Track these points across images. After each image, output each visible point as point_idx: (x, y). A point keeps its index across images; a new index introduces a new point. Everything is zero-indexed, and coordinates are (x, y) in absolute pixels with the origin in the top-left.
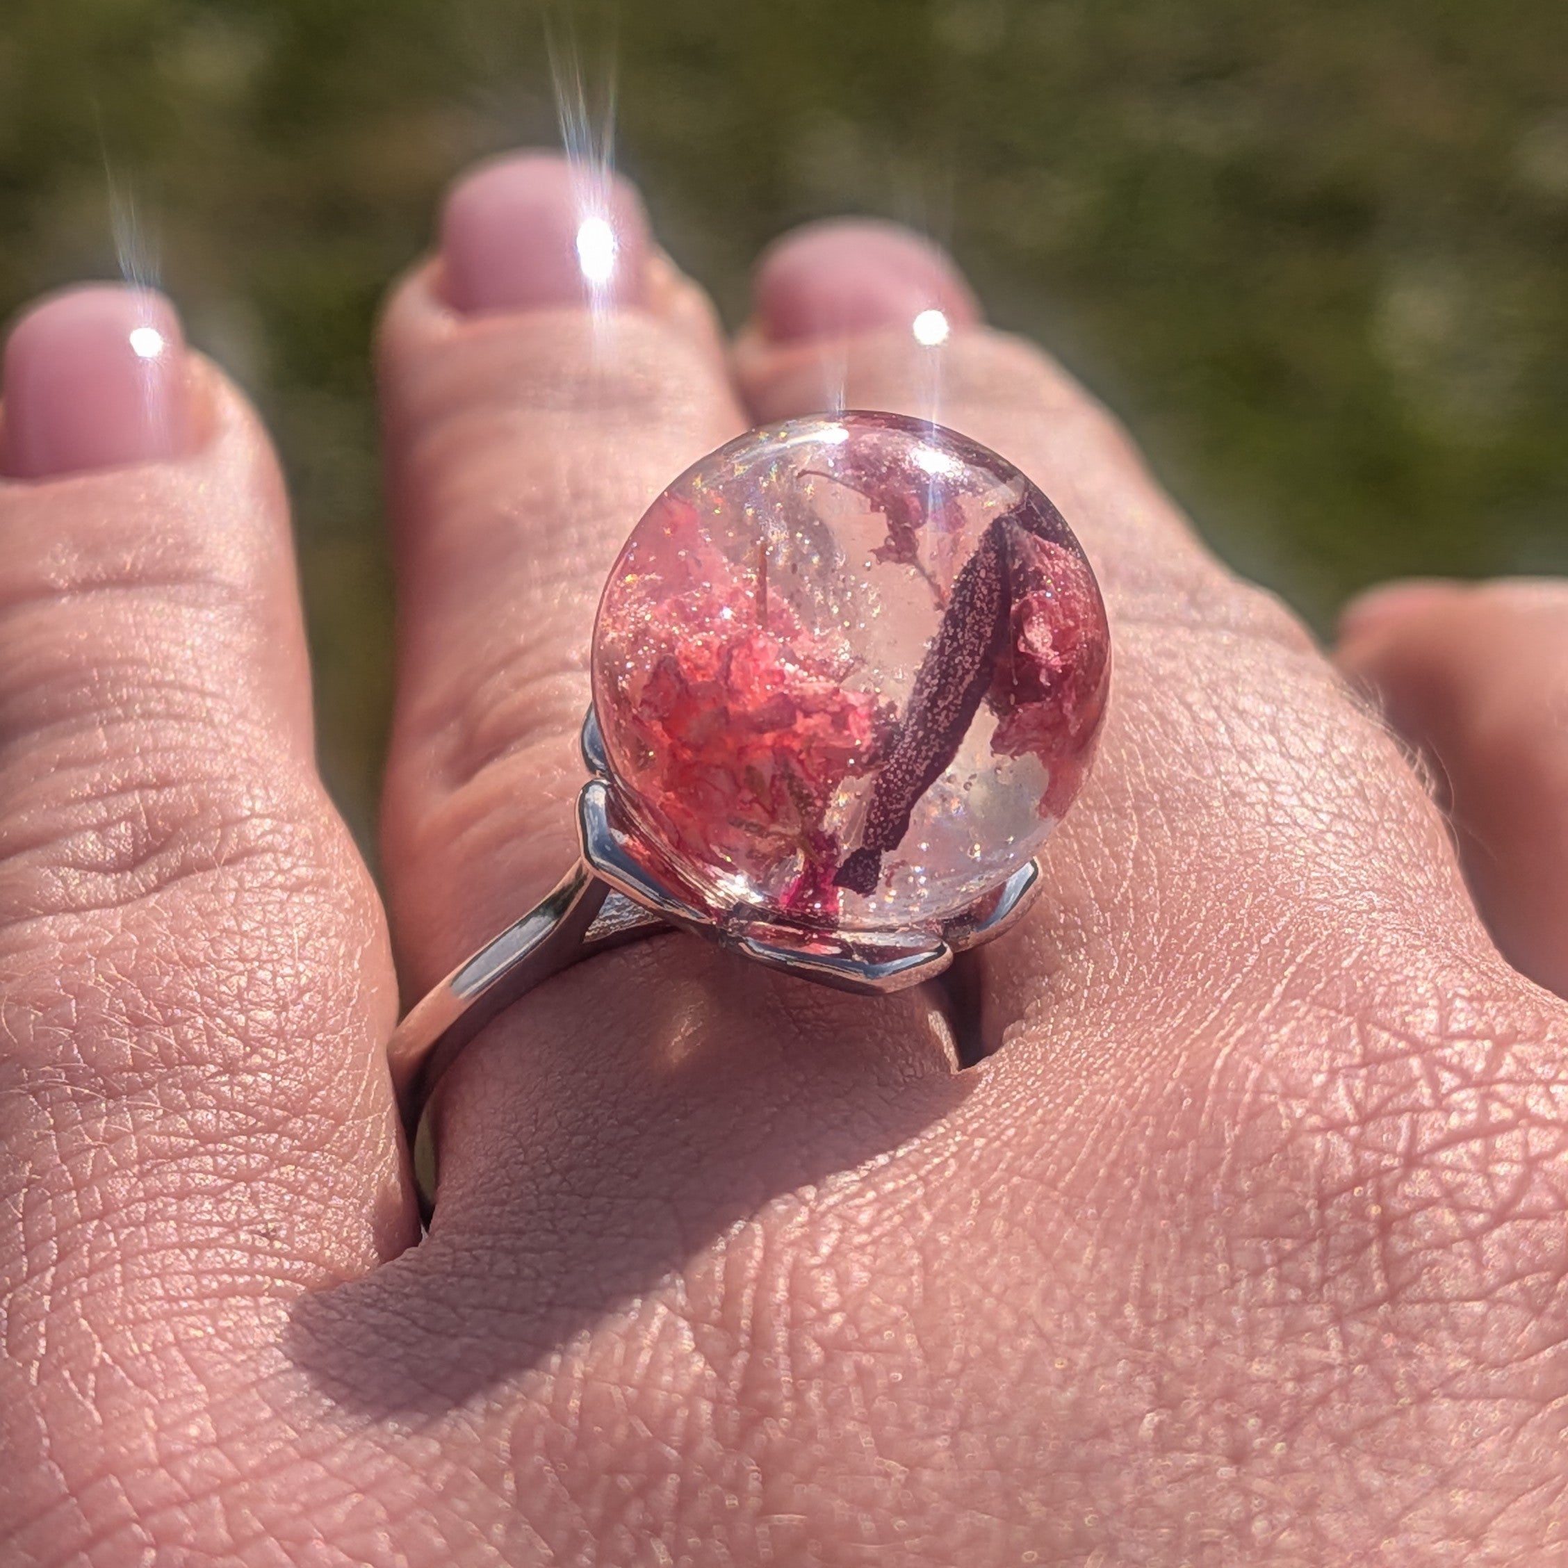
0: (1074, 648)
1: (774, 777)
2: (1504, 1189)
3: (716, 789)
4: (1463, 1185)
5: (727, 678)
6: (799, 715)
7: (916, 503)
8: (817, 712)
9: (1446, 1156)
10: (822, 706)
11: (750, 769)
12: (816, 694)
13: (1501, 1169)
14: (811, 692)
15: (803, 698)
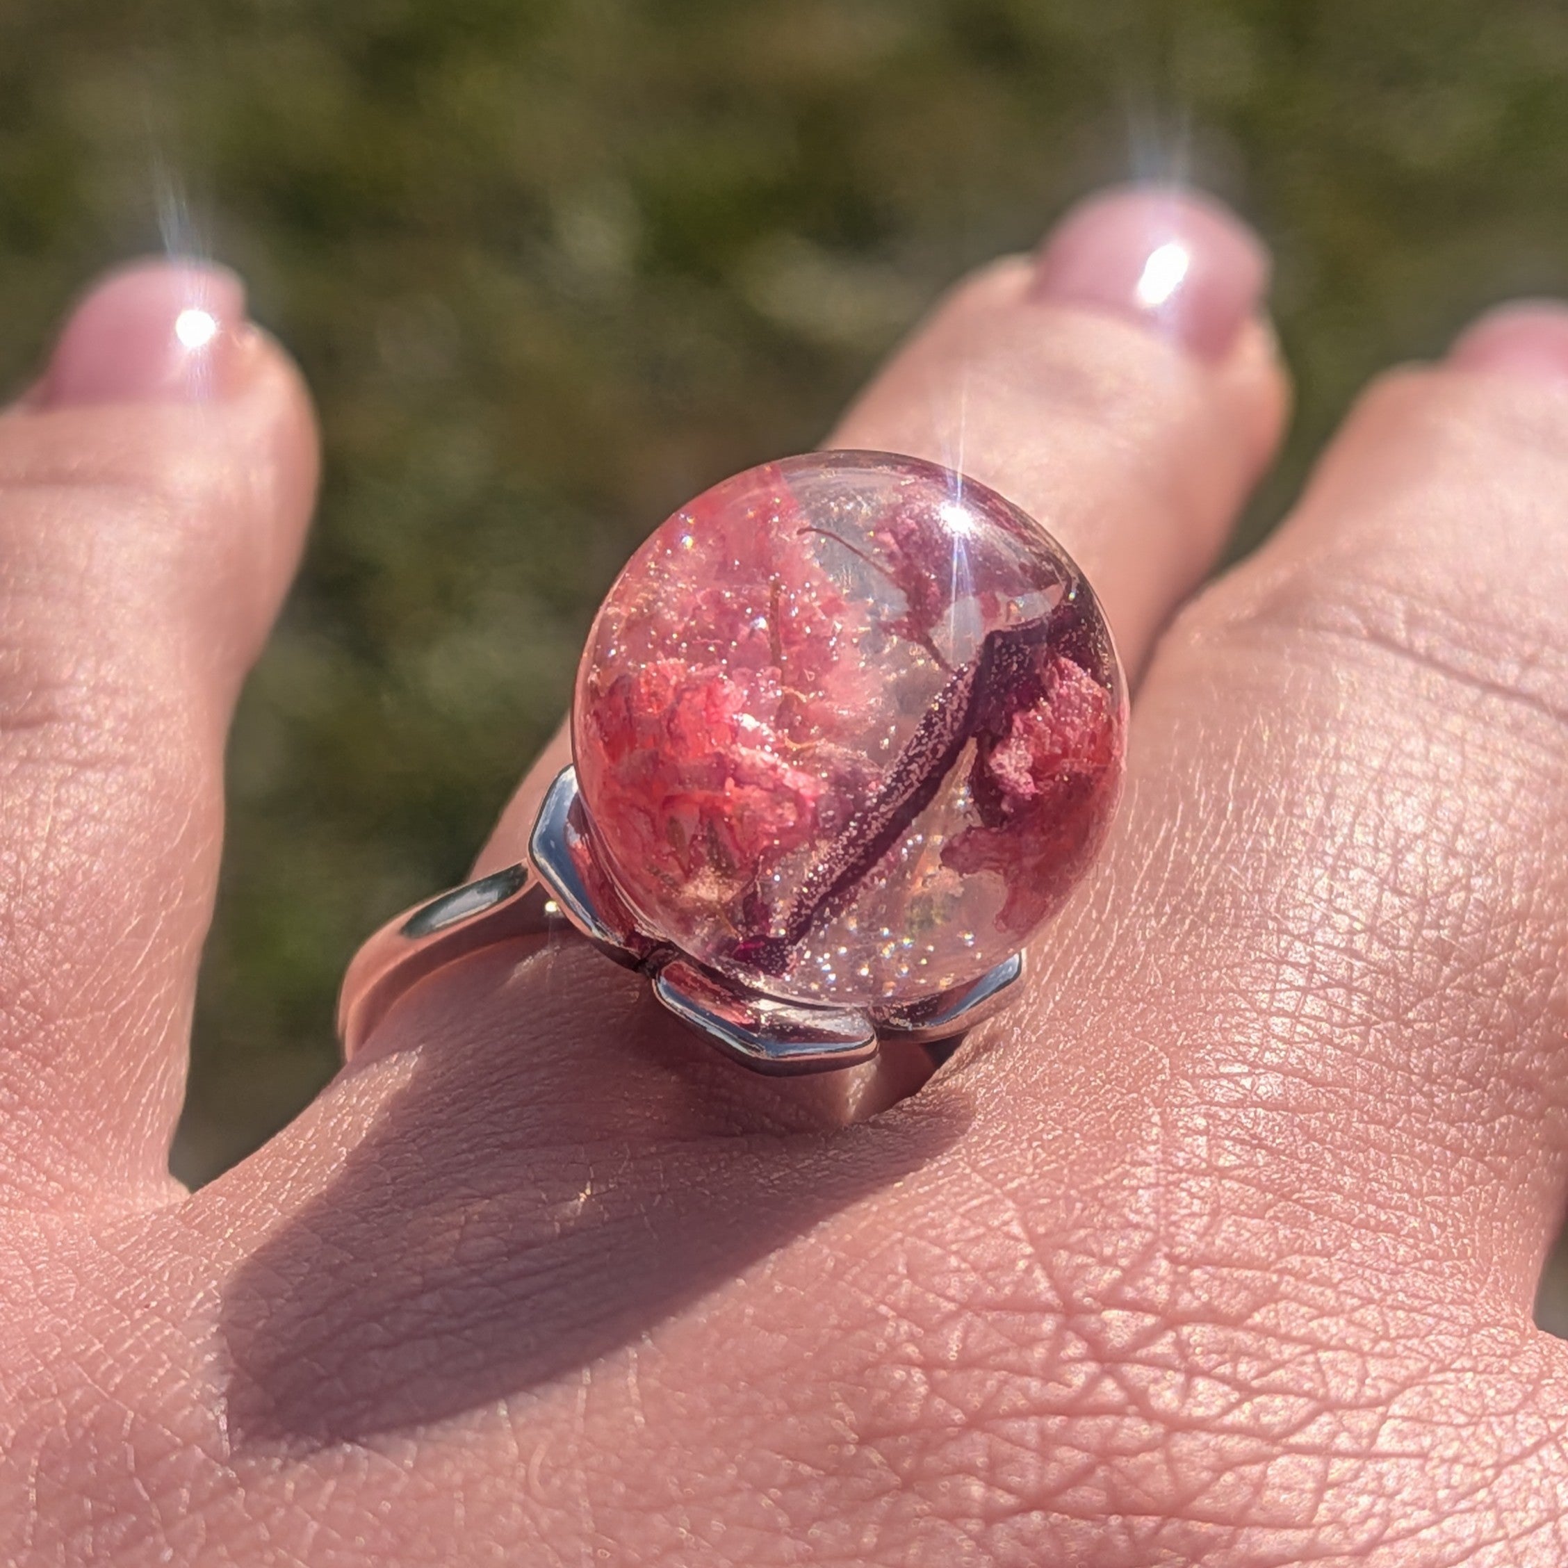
0: (1052, 777)
1: (695, 837)
2: (1053, 1473)
3: (635, 830)
4: (1011, 1460)
5: (670, 720)
6: (730, 783)
7: (935, 588)
8: (750, 784)
9: (1014, 1426)
10: (755, 779)
11: (673, 821)
12: (753, 765)
13: (1063, 1453)
14: (748, 762)
15: (737, 766)
